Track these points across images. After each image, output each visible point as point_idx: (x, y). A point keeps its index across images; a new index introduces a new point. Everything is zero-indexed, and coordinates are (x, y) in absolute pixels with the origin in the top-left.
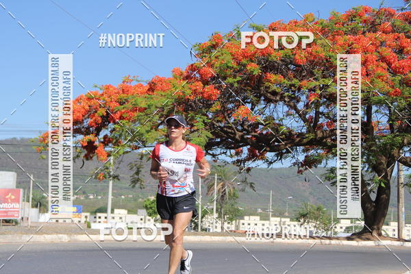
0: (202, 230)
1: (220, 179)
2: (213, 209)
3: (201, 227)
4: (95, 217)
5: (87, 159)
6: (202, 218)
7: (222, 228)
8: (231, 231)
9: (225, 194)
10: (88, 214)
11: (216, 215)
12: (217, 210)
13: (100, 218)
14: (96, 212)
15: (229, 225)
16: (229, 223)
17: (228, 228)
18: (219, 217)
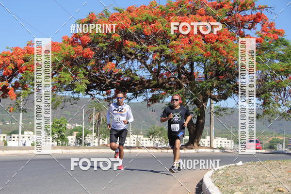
0: (85, 145)
1: (97, 110)
2: (92, 130)
3: (84, 142)
4: (11, 137)
5: (3, 98)
6: (85, 136)
7: (98, 143)
8: (105, 145)
9: (100, 120)
10: (5, 135)
11: (94, 134)
12: (95, 131)
13: (14, 137)
14: (11, 134)
15: (103, 141)
16: (103, 139)
17: (103, 143)
18: (97, 135)
